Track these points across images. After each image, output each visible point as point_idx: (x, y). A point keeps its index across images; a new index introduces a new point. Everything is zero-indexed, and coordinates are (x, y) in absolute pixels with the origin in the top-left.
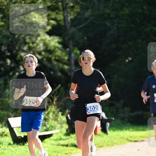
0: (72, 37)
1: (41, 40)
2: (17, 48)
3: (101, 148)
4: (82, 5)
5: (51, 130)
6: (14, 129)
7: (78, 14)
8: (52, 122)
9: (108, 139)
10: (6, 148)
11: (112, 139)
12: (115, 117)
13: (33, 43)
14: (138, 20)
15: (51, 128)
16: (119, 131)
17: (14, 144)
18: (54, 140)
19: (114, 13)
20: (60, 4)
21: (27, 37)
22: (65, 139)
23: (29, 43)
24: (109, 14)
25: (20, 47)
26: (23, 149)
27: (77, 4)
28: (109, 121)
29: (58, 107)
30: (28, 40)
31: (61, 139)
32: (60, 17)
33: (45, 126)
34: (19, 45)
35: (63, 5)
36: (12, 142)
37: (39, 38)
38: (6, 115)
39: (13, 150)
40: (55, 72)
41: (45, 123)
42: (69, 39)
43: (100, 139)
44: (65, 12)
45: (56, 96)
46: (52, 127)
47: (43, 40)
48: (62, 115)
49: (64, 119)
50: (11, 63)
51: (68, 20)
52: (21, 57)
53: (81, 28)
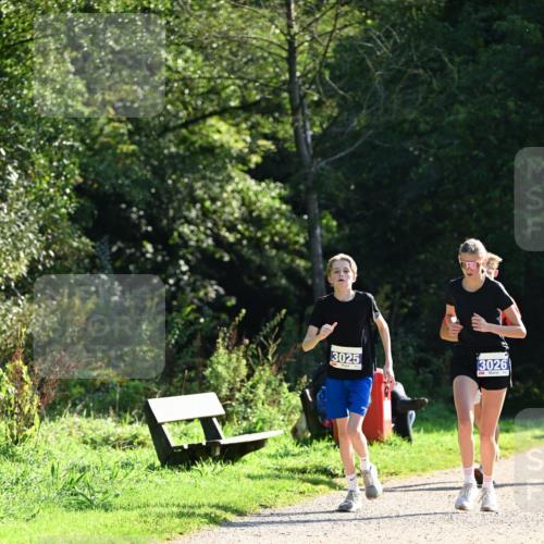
0: (317, 185)
1: (233, 191)
2: (171, 213)
3: (394, 477)
4: (343, 98)
5: (262, 430)
6: (165, 427)
7: (333, 121)
8: (263, 411)
9: (413, 455)
10: (143, 477)
11: (424, 454)
12: (429, 395)
13: (214, 200)
14: (492, 138)
15: (260, 424)
16: (442, 432)
17: (163, 466)
18: (270, 456)
19: (428, 119)
20: (285, 95)
21: (198, 185)
22: (299, 455)
23: (202, 201)
24: (415, 123)
25: (178, 210)
26: (187, 480)
27: (331, 97)
28: (413, 405)
29: (279, 370)
30: (199, 193)
31: (287, 454)
32: (286, 130)
33: (244, 419)
34: (175, 204)
35: (292, 100)
36: (158, 463)
37: (229, 188)
38: (142, 390)
39: (160, 483)
40: (272, 276)
41: (245, 412)
42: (308, 190)
43: (392, 453)
44: (300, 116)
45: (275, 341)
46: (263, 421)
47: (239, 192)
48: (291, 389)
49: (295, 399)
50: (156, 251)
51: (306, 138)
52: (181, 235)
53: (341, 159)
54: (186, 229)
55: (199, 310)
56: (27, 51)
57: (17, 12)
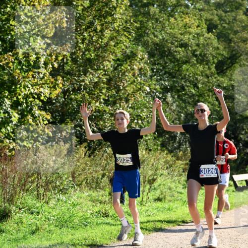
2: (238, 132)
6: (237, 182)
10: (231, 193)
21: (244, 126)
23: (245, 130)
26: (242, 194)
30: (245, 128)
34: (239, 130)
36: (235, 190)
39: (235, 195)
52: (240, 138)
54: (242, 136)
55: (245, 155)
56: (205, 95)
57: (202, 87)
